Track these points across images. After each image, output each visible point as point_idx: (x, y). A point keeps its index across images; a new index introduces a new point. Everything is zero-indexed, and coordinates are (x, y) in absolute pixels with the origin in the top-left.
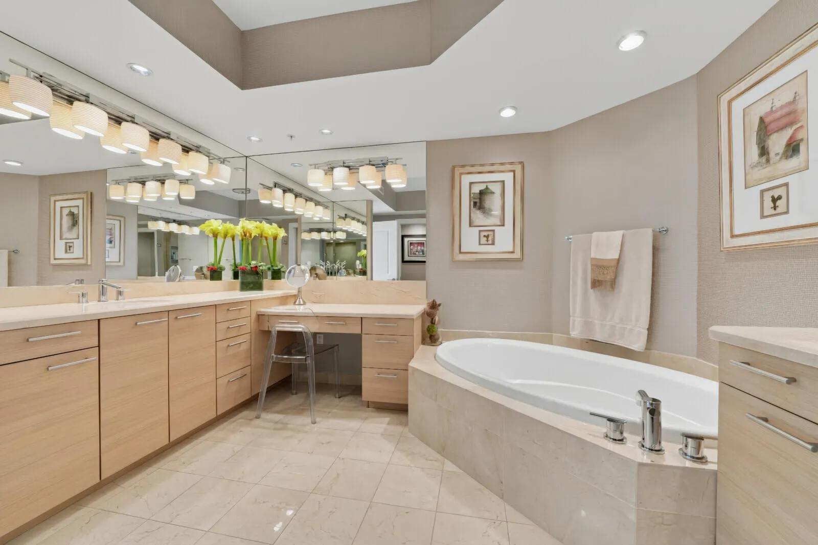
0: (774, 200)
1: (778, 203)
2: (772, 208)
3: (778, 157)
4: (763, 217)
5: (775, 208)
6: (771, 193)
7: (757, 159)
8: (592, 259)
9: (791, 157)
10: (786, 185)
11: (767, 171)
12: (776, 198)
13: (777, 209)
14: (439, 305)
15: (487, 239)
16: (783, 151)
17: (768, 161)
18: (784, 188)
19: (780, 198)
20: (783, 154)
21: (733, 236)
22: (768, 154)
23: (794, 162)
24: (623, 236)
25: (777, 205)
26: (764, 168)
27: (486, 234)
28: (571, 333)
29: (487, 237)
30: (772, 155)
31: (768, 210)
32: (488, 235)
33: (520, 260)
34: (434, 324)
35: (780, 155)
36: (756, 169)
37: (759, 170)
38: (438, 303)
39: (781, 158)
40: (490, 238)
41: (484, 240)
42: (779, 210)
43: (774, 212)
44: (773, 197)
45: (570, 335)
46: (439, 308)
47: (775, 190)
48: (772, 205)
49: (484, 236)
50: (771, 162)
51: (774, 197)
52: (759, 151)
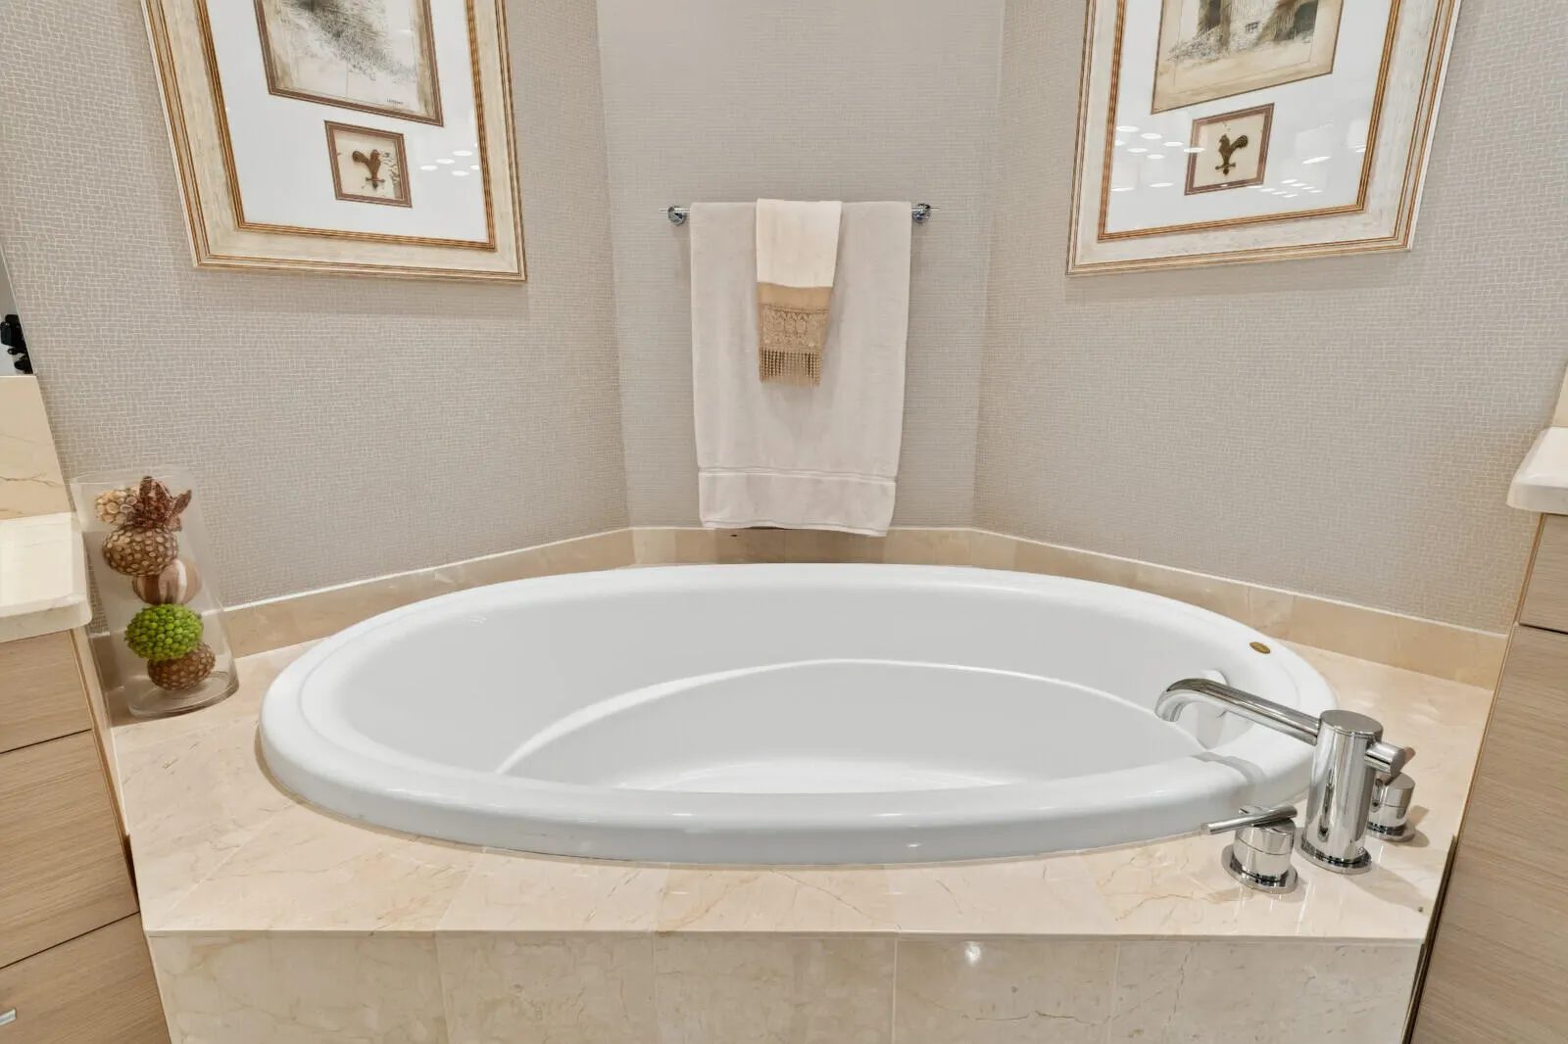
0: (1227, 148)
1: (1237, 156)
2: (1217, 168)
3: (1254, 35)
4: (1191, 189)
5: (1226, 168)
6: (1220, 129)
7: (1194, 35)
8: (759, 287)
9: (1290, 36)
10: (1267, 111)
11: (1218, 70)
12: (1231, 143)
13: (1232, 171)
14: (184, 500)
15: (374, 173)
16: (1271, 19)
17: (1223, 42)
18: (1258, 120)
19: (1242, 142)
20: (1267, 28)
21: (1103, 237)
22: (1228, 21)
23: (1295, 52)
24: (842, 216)
25: (1231, 161)
26: (1211, 61)
27: (366, 147)
28: (703, 519)
29: (372, 162)
30: (1237, 25)
31: (1206, 175)
32: (375, 155)
33: (516, 282)
34: (170, 600)
35: (1260, 27)
36: (1188, 62)
37: (1194, 65)
38: (175, 491)
39: (1260, 39)
40: (385, 171)
41: (355, 178)
42: (1234, 175)
43: (1219, 178)
44: (1224, 141)
45: (700, 524)
46: (183, 516)
47: (1230, 123)
48: (1220, 161)
49: (357, 157)
50: (1233, 45)
51: (1228, 140)
52: (1203, 12)
